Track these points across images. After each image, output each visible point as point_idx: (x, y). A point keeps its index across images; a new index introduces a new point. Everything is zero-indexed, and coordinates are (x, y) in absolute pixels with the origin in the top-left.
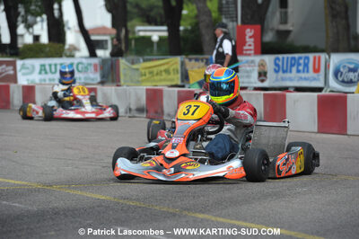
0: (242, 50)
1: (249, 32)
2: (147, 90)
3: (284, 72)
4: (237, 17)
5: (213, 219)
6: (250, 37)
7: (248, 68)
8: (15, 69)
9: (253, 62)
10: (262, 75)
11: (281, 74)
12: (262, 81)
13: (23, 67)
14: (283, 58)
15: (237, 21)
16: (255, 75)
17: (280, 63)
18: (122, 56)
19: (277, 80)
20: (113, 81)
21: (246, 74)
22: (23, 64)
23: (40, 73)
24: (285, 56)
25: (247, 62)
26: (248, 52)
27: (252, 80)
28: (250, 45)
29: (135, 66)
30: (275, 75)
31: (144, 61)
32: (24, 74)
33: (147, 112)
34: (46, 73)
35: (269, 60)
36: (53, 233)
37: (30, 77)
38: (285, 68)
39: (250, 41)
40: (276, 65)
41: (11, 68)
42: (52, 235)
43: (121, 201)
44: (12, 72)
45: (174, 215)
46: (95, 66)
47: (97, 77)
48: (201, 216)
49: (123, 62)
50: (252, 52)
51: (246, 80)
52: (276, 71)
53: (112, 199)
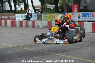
0: (74, 11)
1: (75, 6)
2: (48, 22)
3: (85, 17)
4: (72, 3)
5: (60, 55)
6: (76, 8)
7: (75, 16)
8: (15, 16)
9: (76, 14)
10: (79, 18)
11: (84, 17)
12: (79, 19)
13: (17, 16)
14: (84, 13)
15: (72, 4)
16: (77, 17)
17: (84, 14)
18: (43, 13)
19: (83, 19)
20: (40, 20)
21: (74, 17)
22: (17, 15)
23: (22, 18)
24: (85, 12)
25: (75, 14)
26: (75, 12)
27: (76, 19)
28: (76, 10)
29: (46, 16)
30: (82, 17)
31: (48, 14)
32: (17, 18)
33: (48, 27)
34: (23, 17)
35: (81, 14)
36: (18, 59)
37: (19, 19)
38: (85, 16)
39: (76, 9)
40: (83, 15)
41: (14, 16)
42: (17, 60)
43: (37, 51)
44: (14, 17)
45: (50, 54)
46: (36, 15)
47: (36, 18)
48: (57, 54)
49: (43, 15)
50: (76, 12)
51: (75, 19)
52: (83, 17)
53: (35, 50)
